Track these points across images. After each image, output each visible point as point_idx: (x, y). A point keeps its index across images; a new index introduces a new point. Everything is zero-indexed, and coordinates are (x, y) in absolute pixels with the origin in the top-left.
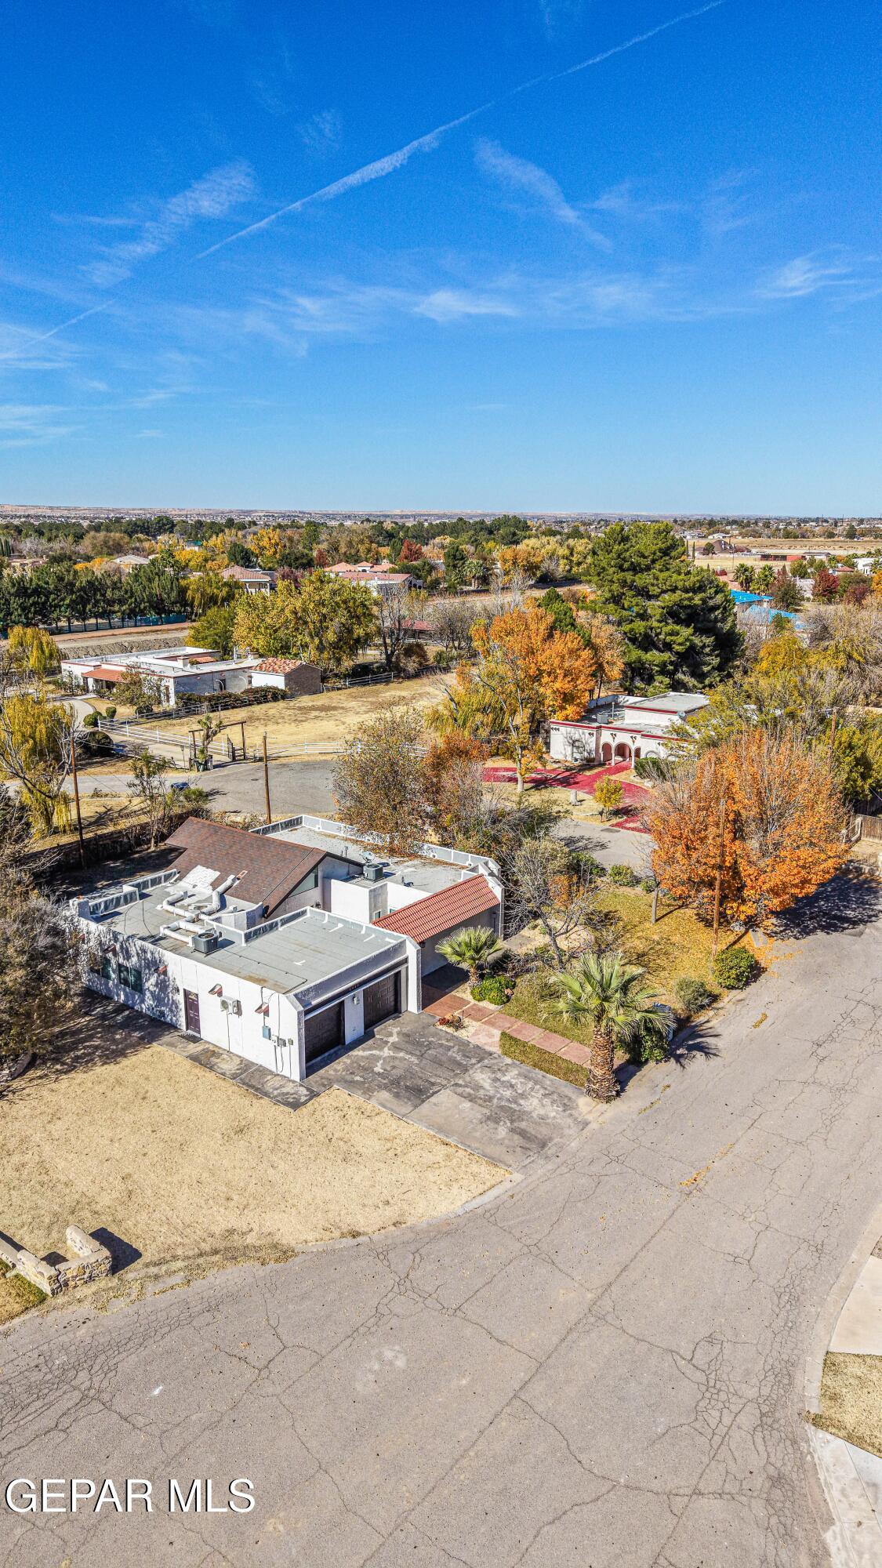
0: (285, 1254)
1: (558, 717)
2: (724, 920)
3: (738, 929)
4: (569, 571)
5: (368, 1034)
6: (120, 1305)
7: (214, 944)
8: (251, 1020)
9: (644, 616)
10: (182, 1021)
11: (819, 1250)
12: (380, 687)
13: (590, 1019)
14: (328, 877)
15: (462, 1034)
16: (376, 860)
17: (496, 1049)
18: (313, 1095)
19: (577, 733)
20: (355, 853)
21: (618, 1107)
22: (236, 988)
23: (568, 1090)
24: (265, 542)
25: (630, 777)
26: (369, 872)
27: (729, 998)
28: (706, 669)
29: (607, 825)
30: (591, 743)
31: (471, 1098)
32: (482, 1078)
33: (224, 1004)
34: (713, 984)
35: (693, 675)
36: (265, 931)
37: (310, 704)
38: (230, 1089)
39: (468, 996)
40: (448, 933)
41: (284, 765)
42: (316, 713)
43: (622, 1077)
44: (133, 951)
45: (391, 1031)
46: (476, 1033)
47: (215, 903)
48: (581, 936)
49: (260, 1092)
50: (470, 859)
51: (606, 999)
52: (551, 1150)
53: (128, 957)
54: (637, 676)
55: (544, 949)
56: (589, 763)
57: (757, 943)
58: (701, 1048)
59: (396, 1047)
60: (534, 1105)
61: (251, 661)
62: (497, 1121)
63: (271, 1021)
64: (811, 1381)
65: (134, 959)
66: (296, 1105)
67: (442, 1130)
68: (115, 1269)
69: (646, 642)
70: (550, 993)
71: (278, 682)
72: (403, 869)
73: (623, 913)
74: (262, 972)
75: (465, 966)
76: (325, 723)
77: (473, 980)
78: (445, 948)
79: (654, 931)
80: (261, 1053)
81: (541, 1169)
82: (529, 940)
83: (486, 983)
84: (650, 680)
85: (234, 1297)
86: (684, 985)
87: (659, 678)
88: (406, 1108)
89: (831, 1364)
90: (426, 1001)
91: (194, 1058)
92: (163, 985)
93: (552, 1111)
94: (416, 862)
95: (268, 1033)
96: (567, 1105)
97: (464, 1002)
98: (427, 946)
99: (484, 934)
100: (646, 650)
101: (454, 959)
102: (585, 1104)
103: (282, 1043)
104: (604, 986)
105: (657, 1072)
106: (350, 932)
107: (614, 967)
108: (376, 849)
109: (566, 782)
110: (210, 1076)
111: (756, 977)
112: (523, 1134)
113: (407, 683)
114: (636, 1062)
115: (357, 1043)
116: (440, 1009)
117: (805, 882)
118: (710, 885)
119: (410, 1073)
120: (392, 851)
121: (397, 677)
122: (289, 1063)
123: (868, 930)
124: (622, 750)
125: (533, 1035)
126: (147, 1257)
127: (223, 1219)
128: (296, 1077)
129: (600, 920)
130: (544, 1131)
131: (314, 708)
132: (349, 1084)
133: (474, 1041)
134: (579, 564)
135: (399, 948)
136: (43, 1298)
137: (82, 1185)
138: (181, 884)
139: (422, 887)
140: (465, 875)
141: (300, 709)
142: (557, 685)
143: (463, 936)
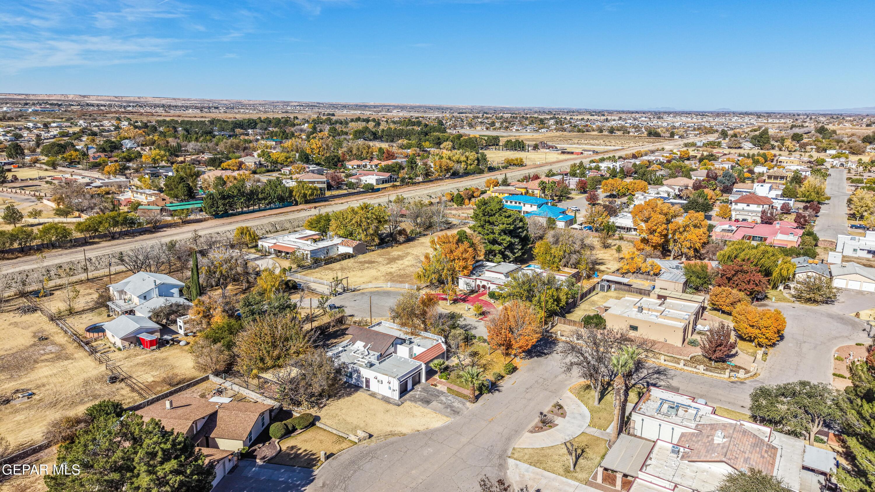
0: (404, 435)
1: (461, 274)
2: (507, 354)
3: (513, 357)
4: (466, 169)
5: (413, 388)
6: (373, 444)
7: (372, 365)
8: (386, 385)
9: (493, 233)
10: (364, 386)
11: (516, 431)
12: (389, 249)
13: (470, 383)
14: (396, 344)
15: (437, 388)
16: (408, 337)
17: (446, 391)
18: (402, 403)
19: (468, 280)
20: (403, 336)
21: (476, 404)
22: (381, 377)
23: (464, 401)
24: (314, 146)
25: (486, 298)
26: (407, 342)
27: (507, 377)
28: (516, 251)
29: (478, 319)
30: (473, 284)
31: (441, 403)
32: (443, 398)
33: (378, 381)
34: (503, 373)
35: (511, 253)
36: (383, 361)
37: (363, 260)
38: (381, 402)
39: (438, 378)
40: (432, 361)
41: (363, 293)
42: (367, 265)
43: (477, 398)
44: (350, 367)
45: (418, 387)
46: (440, 387)
47: (367, 353)
48: (468, 361)
49: (389, 403)
50: (436, 337)
51: (473, 378)
52: (460, 414)
53: (348, 369)
54: (490, 255)
55: (457, 364)
56: (472, 292)
57: (518, 362)
58: (497, 390)
59: (420, 391)
60: (456, 404)
61: (337, 240)
62: (447, 408)
63: (391, 385)
64: (509, 453)
65: (350, 370)
66: (399, 405)
67: (435, 410)
68: (369, 438)
69: (494, 242)
70: (459, 377)
71: (350, 250)
72: (416, 340)
73: (481, 352)
74: (386, 373)
75: (437, 370)
76: (372, 270)
77: (439, 373)
78: (431, 365)
79: (489, 357)
80: (388, 393)
81: (458, 418)
82: (453, 361)
83: (443, 374)
84: (495, 256)
85: (396, 442)
86: (494, 374)
87: (498, 255)
88: (426, 406)
89: (514, 449)
90: (427, 379)
91: (370, 395)
92: (359, 376)
93: (460, 406)
94: (420, 337)
95: (390, 388)
96: (464, 404)
97: (437, 379)
98: (427, 364)
99: (441, 361)
100: (494, 245)
101: (434, 368)
102: (468, 404)
103: (394, 390)
104: (473, 375)
105: (486, 396)
106: (406, 361)
107: (475, 370)
108: (407, 333)
109: (464, 300)
110: (375, 399)
111: (515, 371)
112: (454, 411)
113: (400, 247)
114: (481, 394)
115: (411, 390)
116: (430, 381)
117: (527, 345)
118: (503, 345)
119: (425, 397)
120: (412, 334)
121: (396, 243)
122: (396, 396)
123: (550, 357)
124: (484, 287)
125: (455, 388)
126: (375, 436)
127: (389, 429)
128: (397, 399)
129: (474, 354)
130: (458, 410)
131: (365, 262)
132: (411, 400)
133: (440, 389)
134: (471, 165)
135: (420, 365)
136: (356, 443)
137: (355, 423)
138: (354, 346)
139: (423, 347)
140: (435, 343)
141: (361, 262)
142: (460, 264)
143: (436, 361)
